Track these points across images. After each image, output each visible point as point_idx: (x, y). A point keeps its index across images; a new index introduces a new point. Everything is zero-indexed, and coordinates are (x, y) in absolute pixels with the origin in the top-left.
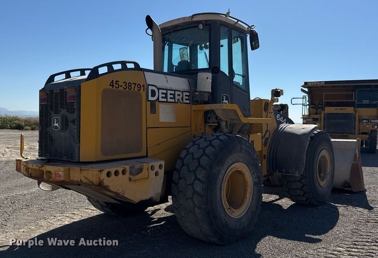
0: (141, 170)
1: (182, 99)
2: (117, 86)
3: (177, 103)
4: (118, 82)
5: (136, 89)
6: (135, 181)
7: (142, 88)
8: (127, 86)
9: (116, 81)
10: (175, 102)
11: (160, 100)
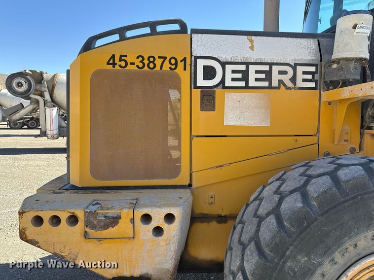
0: (114, 221)
1: (293, 79)
2: (123, 64)
3: (278, 88)
4: (126, 56)
5: (167, 66)
6: (100, 239)
7: (181, 65)
8: (146, 62)
9: (121, 56)
10: (270, 87)
11: (226, 85)
